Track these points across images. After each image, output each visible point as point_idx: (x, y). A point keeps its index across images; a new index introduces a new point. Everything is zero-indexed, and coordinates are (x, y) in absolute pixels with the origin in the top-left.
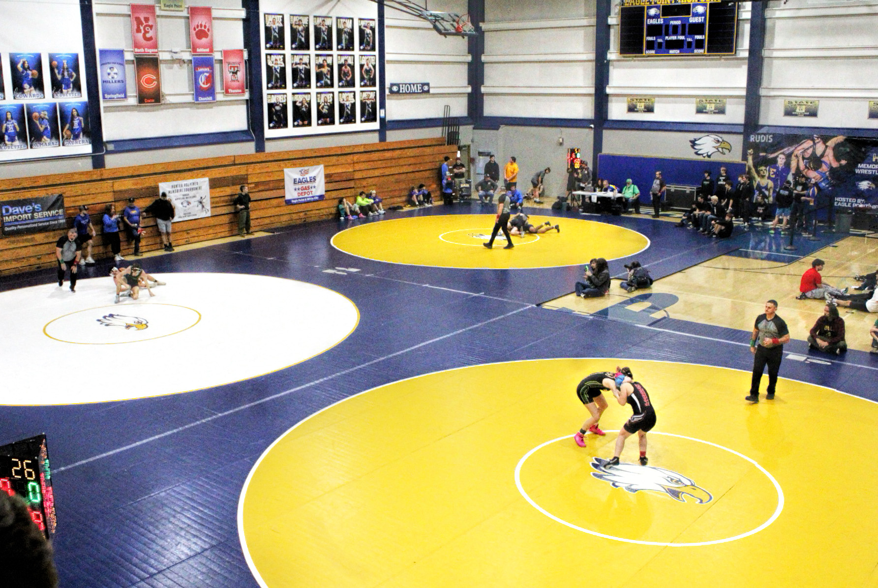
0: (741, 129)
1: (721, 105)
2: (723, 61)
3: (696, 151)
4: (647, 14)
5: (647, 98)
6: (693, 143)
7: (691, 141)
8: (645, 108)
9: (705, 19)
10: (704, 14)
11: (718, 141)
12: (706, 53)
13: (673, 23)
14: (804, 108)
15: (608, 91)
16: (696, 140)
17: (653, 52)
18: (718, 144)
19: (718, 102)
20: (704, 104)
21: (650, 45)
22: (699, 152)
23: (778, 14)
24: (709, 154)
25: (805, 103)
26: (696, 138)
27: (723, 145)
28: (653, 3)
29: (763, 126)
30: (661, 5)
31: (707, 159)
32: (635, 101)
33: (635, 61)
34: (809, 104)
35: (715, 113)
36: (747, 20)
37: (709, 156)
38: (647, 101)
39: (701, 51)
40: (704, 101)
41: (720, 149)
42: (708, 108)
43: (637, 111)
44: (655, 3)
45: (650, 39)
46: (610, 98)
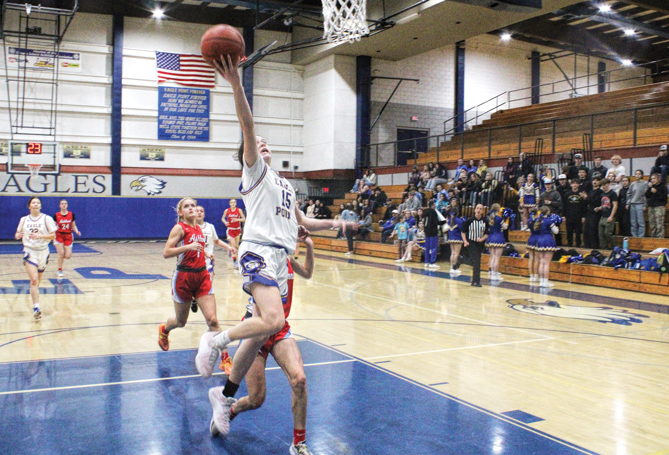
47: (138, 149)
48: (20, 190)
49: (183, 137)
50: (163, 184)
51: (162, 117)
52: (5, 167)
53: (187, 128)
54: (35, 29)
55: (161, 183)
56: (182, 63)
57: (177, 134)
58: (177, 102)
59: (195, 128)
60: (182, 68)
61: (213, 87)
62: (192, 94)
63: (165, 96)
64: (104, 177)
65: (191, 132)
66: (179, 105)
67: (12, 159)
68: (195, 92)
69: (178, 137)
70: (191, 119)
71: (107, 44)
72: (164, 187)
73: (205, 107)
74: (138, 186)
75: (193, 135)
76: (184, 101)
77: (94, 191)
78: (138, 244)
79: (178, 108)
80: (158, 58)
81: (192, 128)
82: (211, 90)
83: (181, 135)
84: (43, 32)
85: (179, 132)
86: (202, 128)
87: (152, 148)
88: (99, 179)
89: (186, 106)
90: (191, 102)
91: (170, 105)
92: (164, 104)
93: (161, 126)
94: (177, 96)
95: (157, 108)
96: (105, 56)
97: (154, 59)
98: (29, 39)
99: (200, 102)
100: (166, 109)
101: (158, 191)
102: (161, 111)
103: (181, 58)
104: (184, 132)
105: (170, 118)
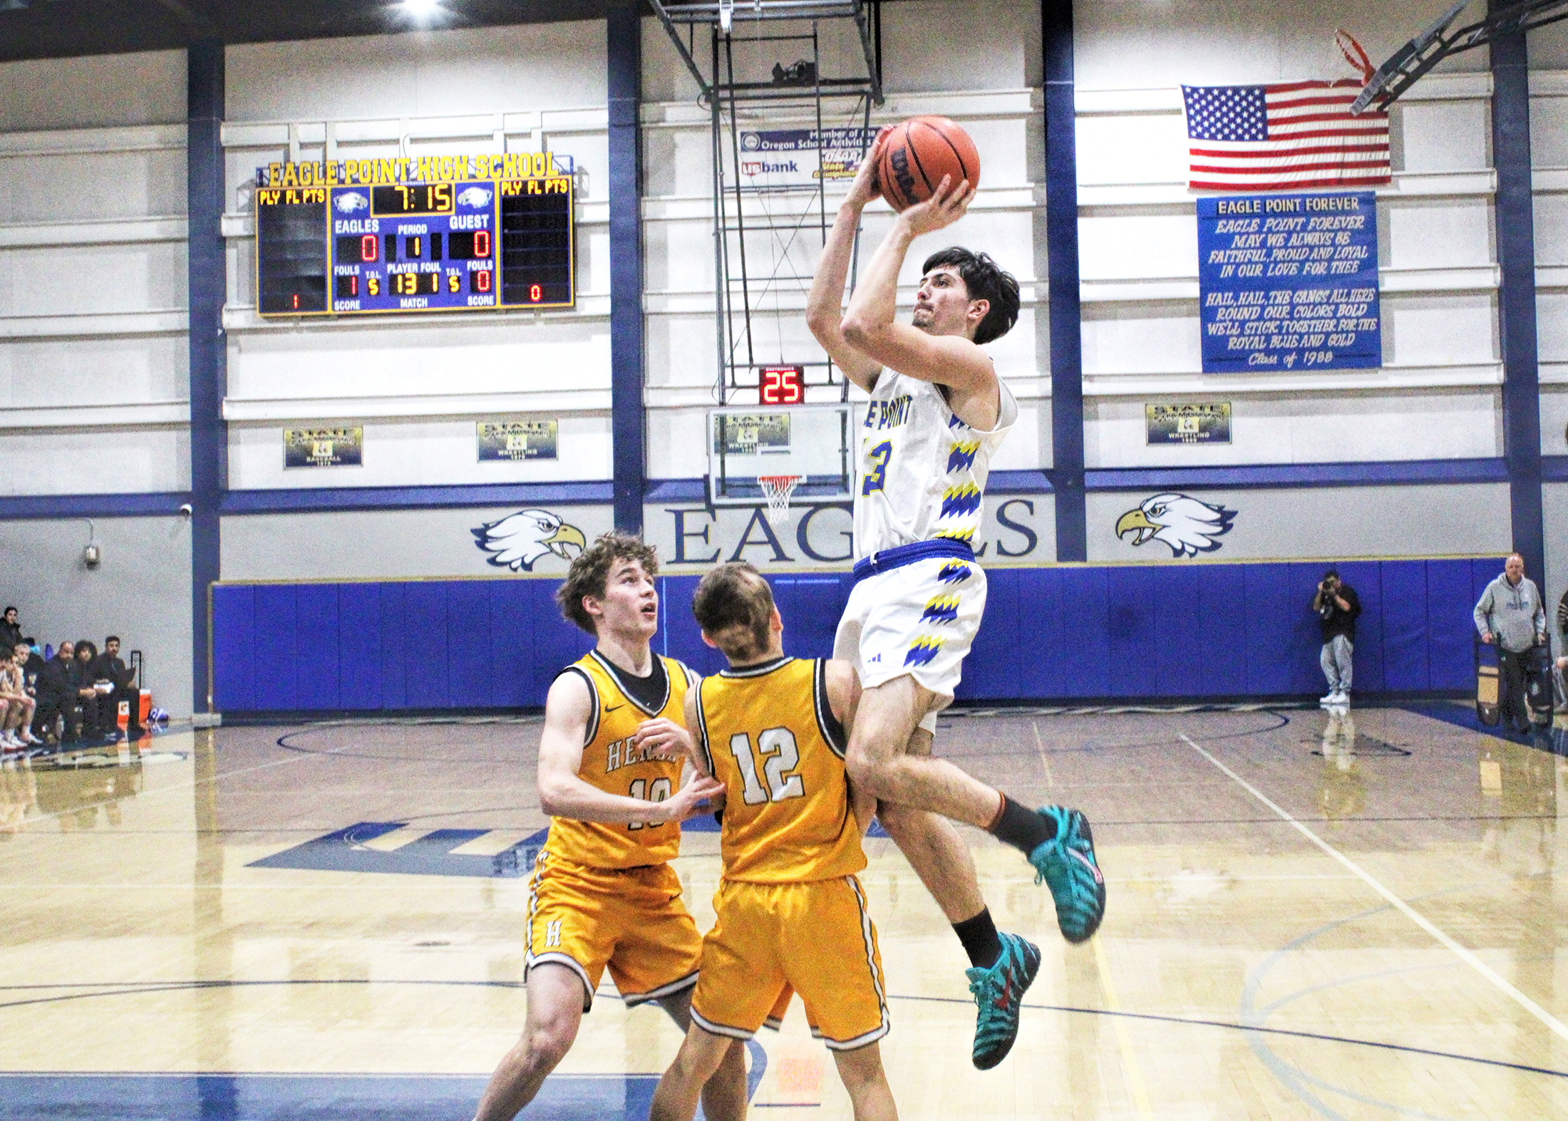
0: (609, 493)
1: (545, 436)
2: (540, 325)
3: (492, 555)
4: (334, 208)
5: (342, 425)
6: (482, 537)
7: (474, 531)
8: (335, 454)
9: (491, 221)
10: (488, 209)
11: (549, 525)
12: (499, 305)
13: (404, 230)
14: (754, 431)
15: (229, 412)
16: (487, 527)
17: (354, 305)
18: (551, 534)
19: (535, 428)
20: (499, 436)
21: (344, 288)
22: (499, 559)
23: (672, 210)
24: (527, 561)
25: (758, 421)
26: (486, 521)
27: (562, 536)
28: (348, 181)
29: (659, 483)
30: (372, 186)
31: (522, 574)
32: (306, 436)
33: (300, 330)
34: (767, 421)
35: (529, 457)
36: (602, 224)
37: (528, 567)
38: (341, 434)
39: (488, 300)
40: (500, 429)
41: (556, 547)
42: (509, 446)
43: (314, 464)
44: (356, 181)
45: (344, 270)
46: (231, 433)
47: (1140, 407)
48: (781, 556)
49: (1290, 360)
50: (1225, 519)
51: (1211, 300)
52: (700, 488)
53: (1301, 327)
54: (801, 67)
55: (1217, 516)
56: (1271, 114)
57: (1268, 352)
58: (1263, 244)
59: (1330, 325)
60: (1272, 130)
61: (1384, 180)
62: (1314, 213)
63: (1221, 228)
64: (1030, 505)
65: (1316, 341)
66: (1268, 255)
67: (723, 463)
68: (1323, 205)
69: (1273, 360)
70: (1315, 295)
71: (1028, 85)
72: (1227, 528)
73: (1361, 253)
74: (1141, 529)
75: (1324, 347)
76: (1287, 240)
77: (1001, 551)
78: (1131, 718)
79: (1266, 266)
80: (1188, 107)
81: (1318, 325)
82: (1380, 191)
83: (1283, 352)
84: (823, 72)
85: (1275, 342)
86: (1352, 323)
87: (1186, 403)
88: (1016, 512)
89: (1293, 254)
90: (1310, 238)
91: (1240, 256)
92: (1217, 256)
93: (1212, 329)
94: (1261, 226)
95: (1195, 271)
96: (1023, 122)
97: (1178, 112)
98: (738, 104)
99: (1342, 238)
100: (1227, 271)
101: (1208, 543)
102: (1210, 278)
103: (1269, 98)
104: (1292, 343)
105: (1242, 299)
